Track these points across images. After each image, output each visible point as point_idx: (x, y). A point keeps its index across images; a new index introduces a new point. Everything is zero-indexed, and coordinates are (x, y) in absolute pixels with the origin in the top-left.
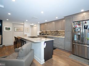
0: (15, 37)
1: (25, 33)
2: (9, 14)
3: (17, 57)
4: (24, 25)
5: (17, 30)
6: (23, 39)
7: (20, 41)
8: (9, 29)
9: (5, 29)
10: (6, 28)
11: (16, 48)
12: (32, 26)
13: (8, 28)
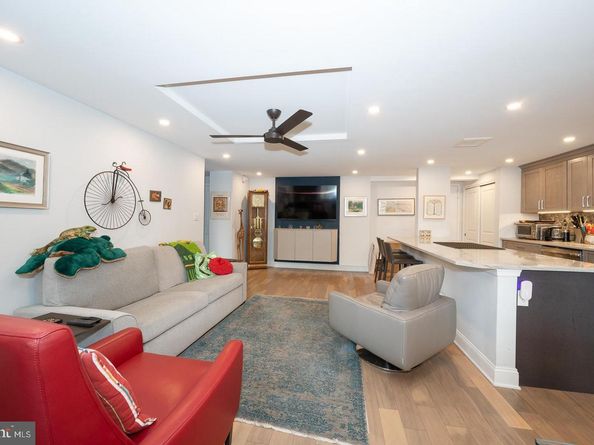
0: (379, 239)
1: (423, 226)
2: (361, 152)
3: (384, 302)
4: (416, 184)
5: (387, 210)
6: (411, 248)
7: (396, 257)
8: (359, 206)
9: (346, 209)
10: (350, 204)
11: (384, 279)
12: (466, 186)
13: (356, 204)
